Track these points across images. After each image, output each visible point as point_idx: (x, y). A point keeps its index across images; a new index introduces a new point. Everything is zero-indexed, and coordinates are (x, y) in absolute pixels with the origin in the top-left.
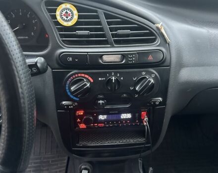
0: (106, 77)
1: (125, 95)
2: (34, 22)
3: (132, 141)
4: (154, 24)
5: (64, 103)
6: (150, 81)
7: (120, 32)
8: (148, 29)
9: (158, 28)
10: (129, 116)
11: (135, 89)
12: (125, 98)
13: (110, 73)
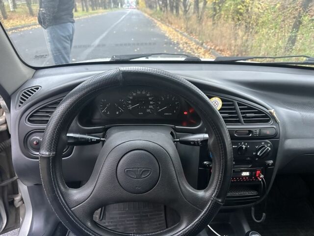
0: (238, 145)
1: (249, 158)
2: (176, 103)
3: (247, 193)
4: (268, 109)
5: (205, 162)
6: (268, 149)
7: (248, 115)
8: (264, 113)
9: (270, 112)
10: (247, 174)
11: (257, 154)
12: (249, 160)
13: (241, 143)
